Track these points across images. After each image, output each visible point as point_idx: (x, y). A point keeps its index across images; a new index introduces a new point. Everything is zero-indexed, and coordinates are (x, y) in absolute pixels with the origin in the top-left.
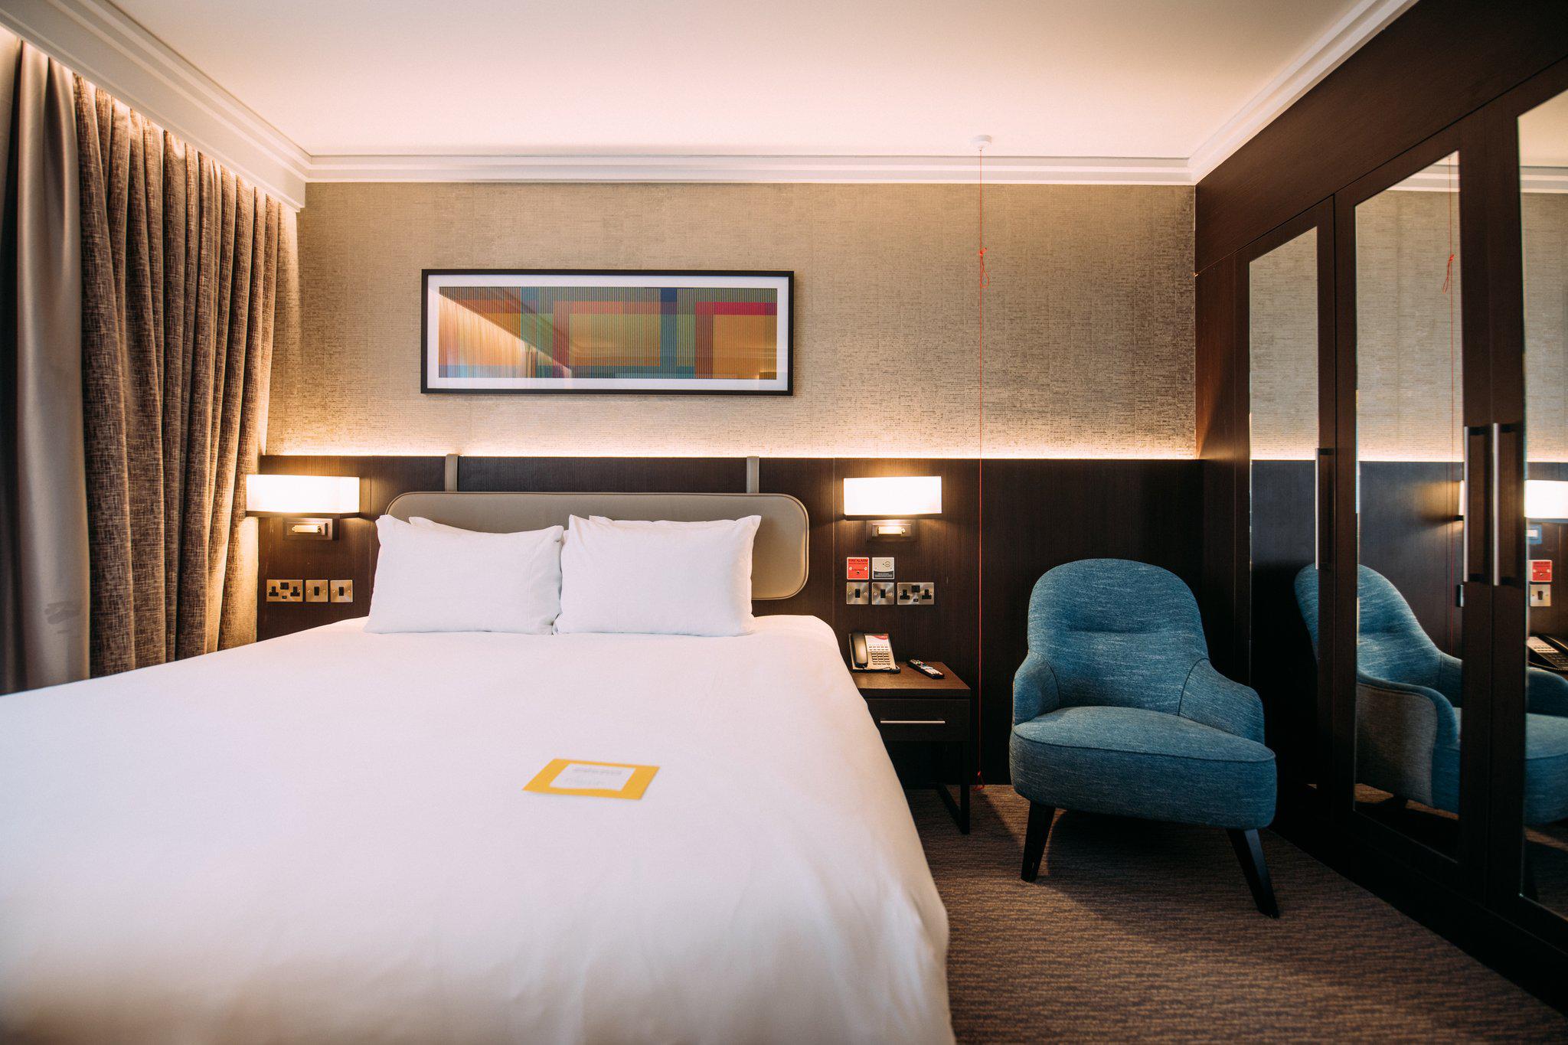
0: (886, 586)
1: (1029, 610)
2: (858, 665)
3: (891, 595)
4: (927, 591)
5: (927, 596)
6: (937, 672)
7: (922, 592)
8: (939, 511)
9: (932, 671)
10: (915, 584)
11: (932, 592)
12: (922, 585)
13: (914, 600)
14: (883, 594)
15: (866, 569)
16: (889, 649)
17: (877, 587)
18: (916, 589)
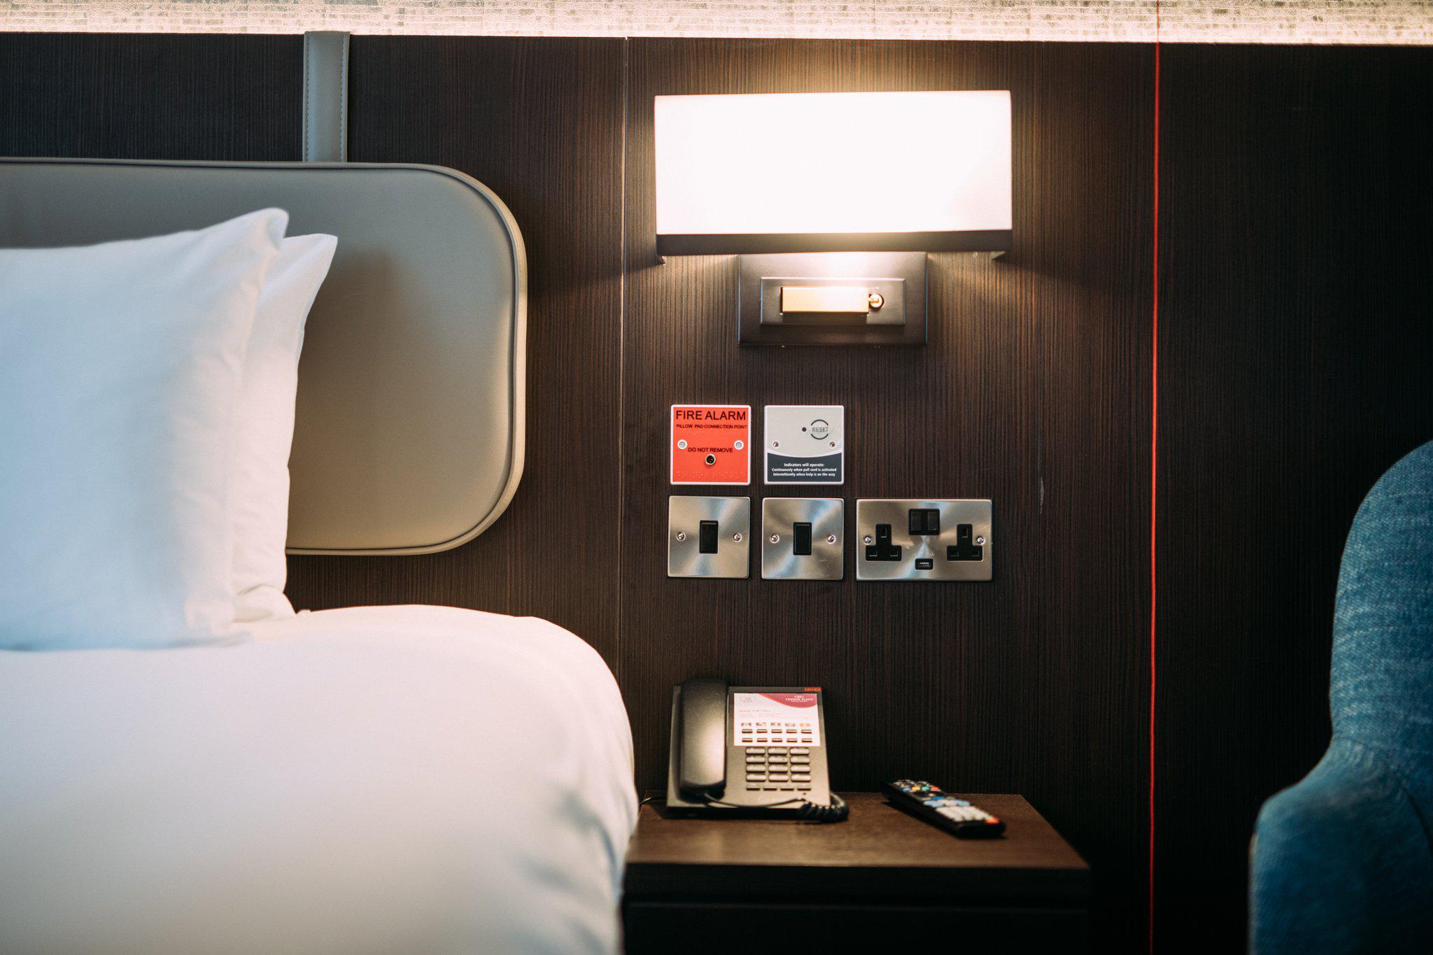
0: (813, 510)
1: (1340, 593)
2: (688, 792)
3: (832, 545)
4: (965, 531)
5: (965, 548)
6: (979, 815)
7: (949, 536)
8: (1002, 220)
9: (957, 810)
10: (923, 503)
11: (983, 533)
12: (944, 506)
13: (919, 564)
14: (802, 539)
15: (738, 445)
16: (817, 739)
17: (778, 516)
18: (925, 524)
